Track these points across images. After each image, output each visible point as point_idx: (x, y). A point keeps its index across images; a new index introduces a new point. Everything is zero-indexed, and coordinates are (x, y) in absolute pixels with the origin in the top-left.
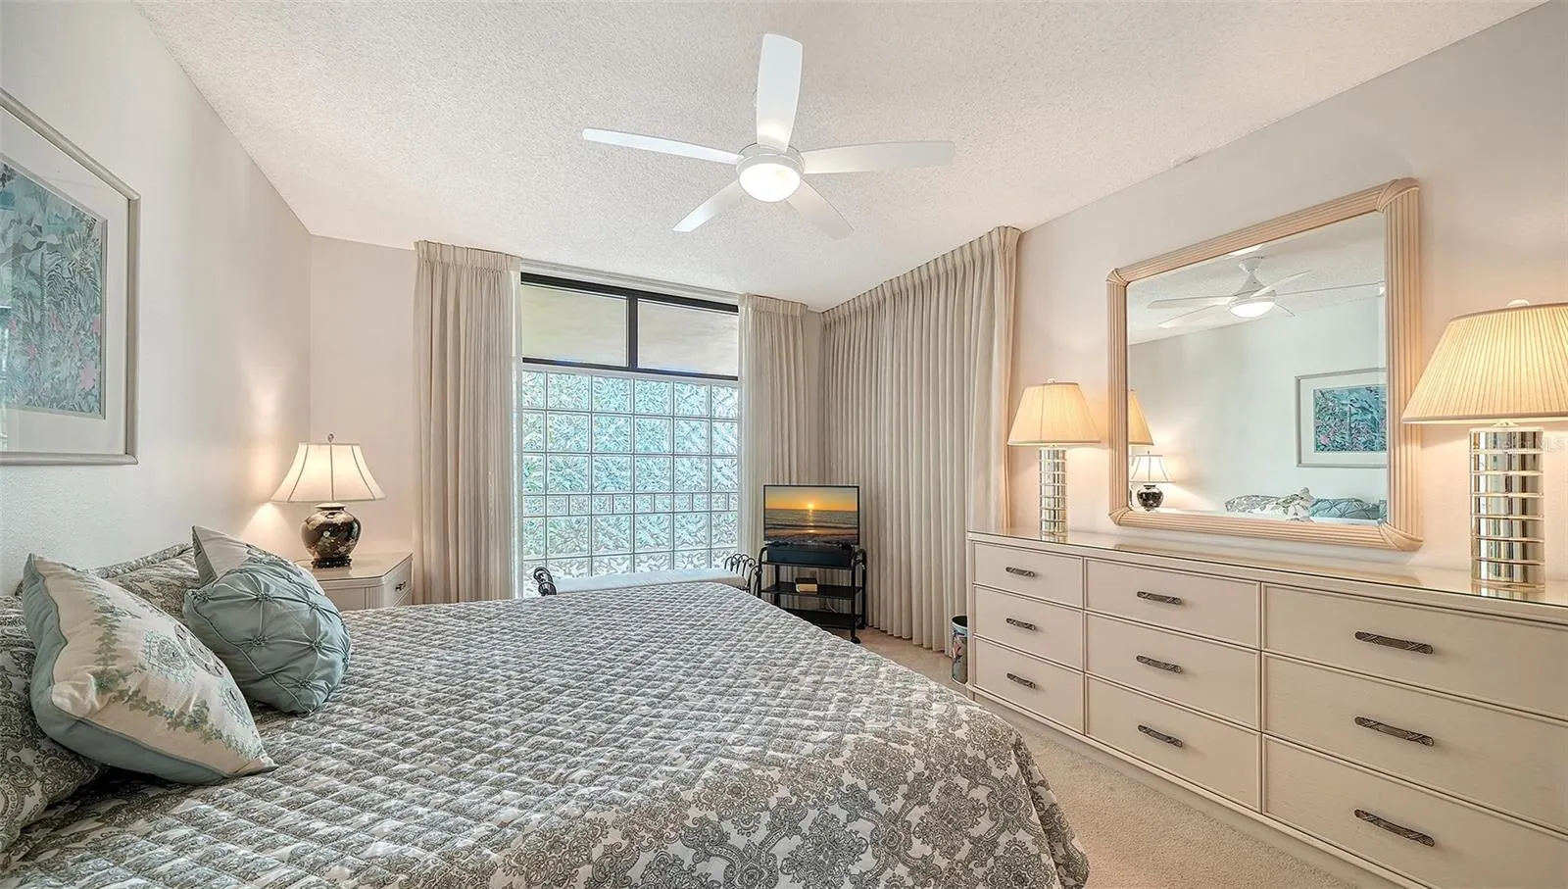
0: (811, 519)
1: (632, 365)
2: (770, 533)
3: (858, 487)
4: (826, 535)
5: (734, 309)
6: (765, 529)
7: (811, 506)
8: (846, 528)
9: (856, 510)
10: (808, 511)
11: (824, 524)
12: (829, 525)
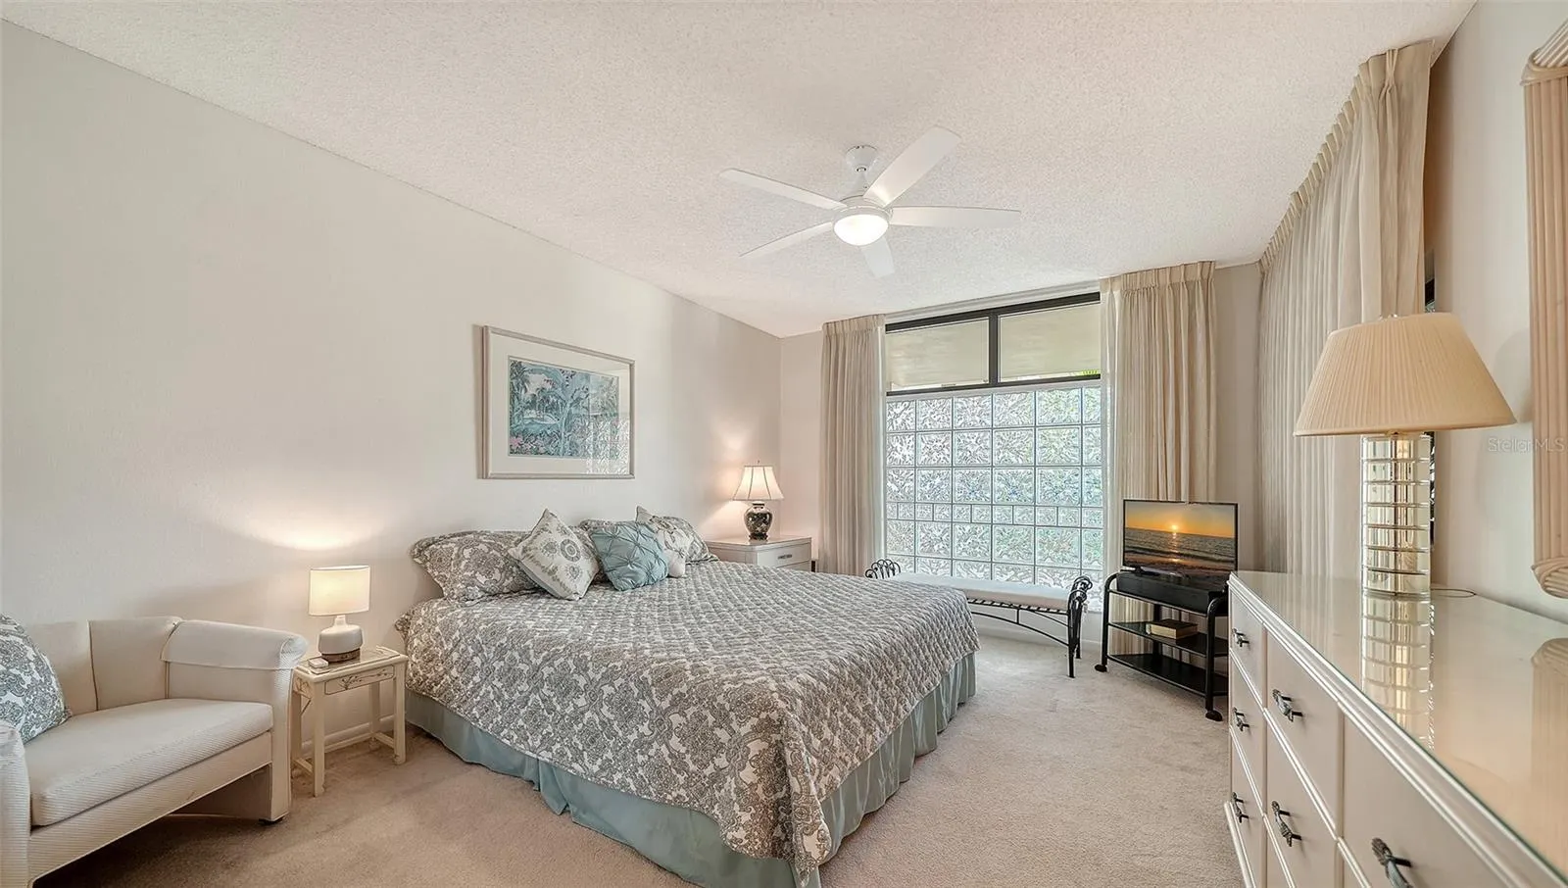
0: (1175, 544)
1: (994, 382)
2: (1131, 557)
3: (1236, 505)
4: (1192, 568)
5: (1095, 297)
6: (1124, 552)
7: (1175, 528)
8: (1219, 561)
9: (1233, 537)
10: (1171, 533)
11: (1191, 553)
12: (1197, 554)
